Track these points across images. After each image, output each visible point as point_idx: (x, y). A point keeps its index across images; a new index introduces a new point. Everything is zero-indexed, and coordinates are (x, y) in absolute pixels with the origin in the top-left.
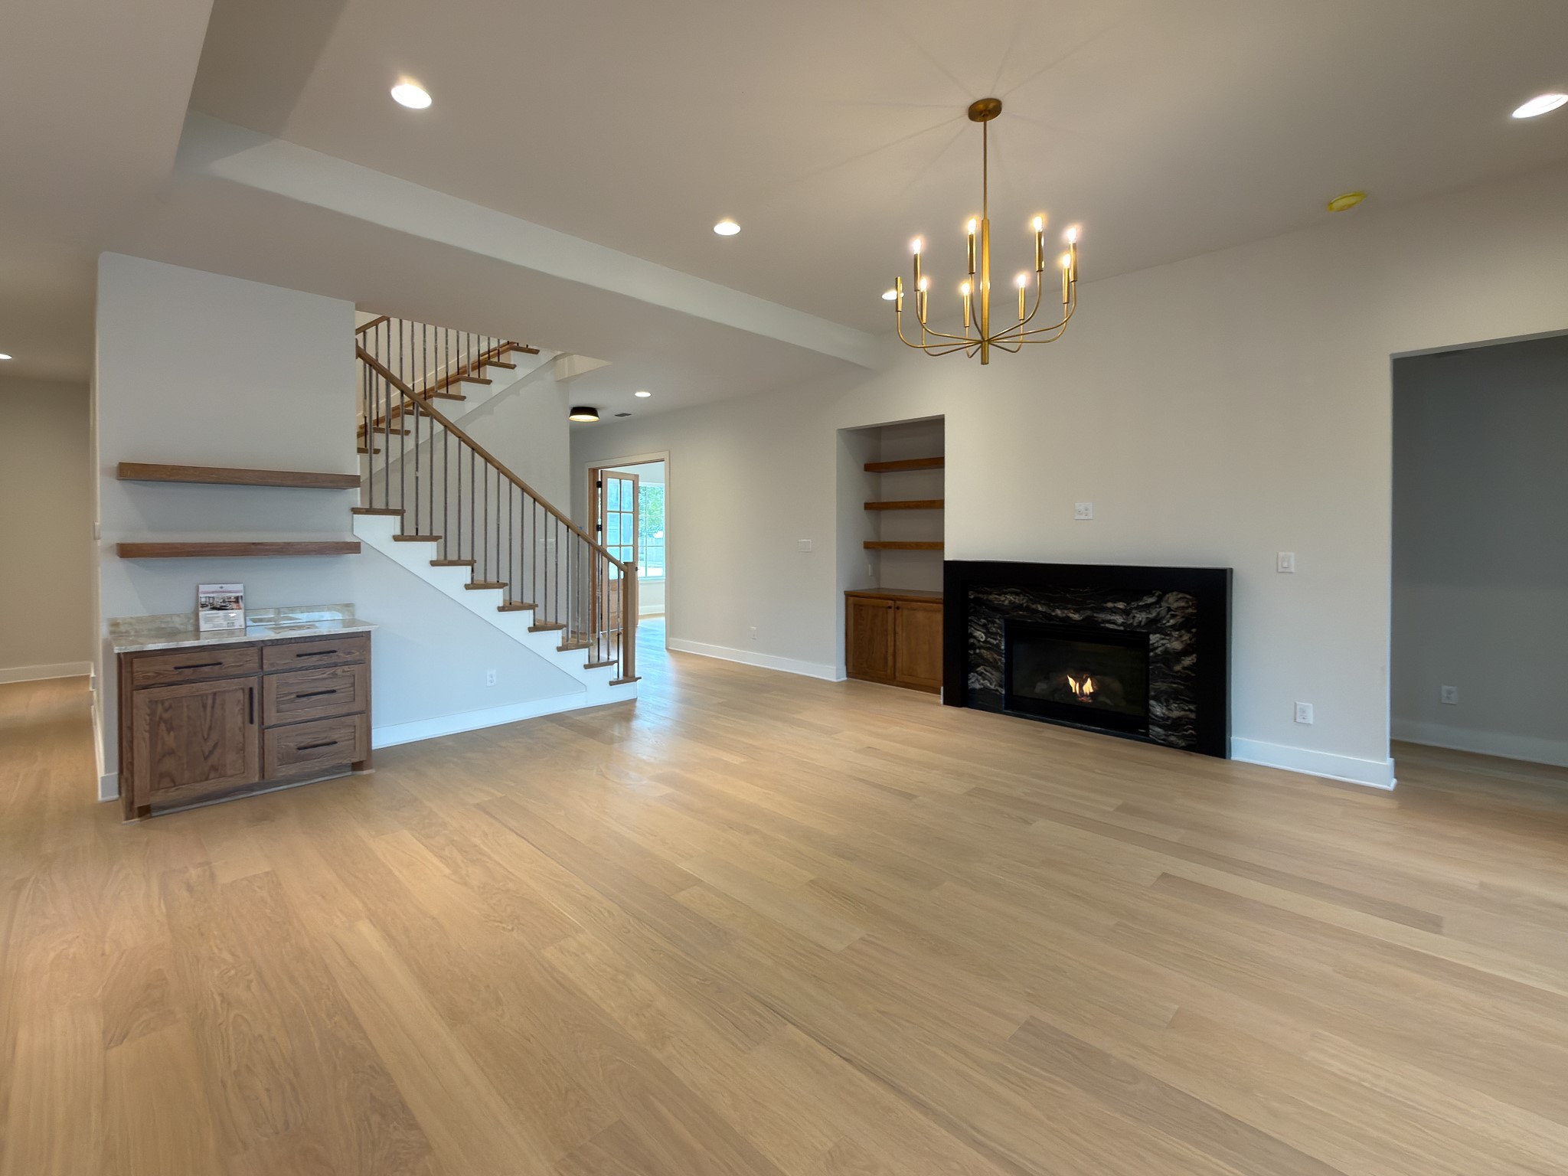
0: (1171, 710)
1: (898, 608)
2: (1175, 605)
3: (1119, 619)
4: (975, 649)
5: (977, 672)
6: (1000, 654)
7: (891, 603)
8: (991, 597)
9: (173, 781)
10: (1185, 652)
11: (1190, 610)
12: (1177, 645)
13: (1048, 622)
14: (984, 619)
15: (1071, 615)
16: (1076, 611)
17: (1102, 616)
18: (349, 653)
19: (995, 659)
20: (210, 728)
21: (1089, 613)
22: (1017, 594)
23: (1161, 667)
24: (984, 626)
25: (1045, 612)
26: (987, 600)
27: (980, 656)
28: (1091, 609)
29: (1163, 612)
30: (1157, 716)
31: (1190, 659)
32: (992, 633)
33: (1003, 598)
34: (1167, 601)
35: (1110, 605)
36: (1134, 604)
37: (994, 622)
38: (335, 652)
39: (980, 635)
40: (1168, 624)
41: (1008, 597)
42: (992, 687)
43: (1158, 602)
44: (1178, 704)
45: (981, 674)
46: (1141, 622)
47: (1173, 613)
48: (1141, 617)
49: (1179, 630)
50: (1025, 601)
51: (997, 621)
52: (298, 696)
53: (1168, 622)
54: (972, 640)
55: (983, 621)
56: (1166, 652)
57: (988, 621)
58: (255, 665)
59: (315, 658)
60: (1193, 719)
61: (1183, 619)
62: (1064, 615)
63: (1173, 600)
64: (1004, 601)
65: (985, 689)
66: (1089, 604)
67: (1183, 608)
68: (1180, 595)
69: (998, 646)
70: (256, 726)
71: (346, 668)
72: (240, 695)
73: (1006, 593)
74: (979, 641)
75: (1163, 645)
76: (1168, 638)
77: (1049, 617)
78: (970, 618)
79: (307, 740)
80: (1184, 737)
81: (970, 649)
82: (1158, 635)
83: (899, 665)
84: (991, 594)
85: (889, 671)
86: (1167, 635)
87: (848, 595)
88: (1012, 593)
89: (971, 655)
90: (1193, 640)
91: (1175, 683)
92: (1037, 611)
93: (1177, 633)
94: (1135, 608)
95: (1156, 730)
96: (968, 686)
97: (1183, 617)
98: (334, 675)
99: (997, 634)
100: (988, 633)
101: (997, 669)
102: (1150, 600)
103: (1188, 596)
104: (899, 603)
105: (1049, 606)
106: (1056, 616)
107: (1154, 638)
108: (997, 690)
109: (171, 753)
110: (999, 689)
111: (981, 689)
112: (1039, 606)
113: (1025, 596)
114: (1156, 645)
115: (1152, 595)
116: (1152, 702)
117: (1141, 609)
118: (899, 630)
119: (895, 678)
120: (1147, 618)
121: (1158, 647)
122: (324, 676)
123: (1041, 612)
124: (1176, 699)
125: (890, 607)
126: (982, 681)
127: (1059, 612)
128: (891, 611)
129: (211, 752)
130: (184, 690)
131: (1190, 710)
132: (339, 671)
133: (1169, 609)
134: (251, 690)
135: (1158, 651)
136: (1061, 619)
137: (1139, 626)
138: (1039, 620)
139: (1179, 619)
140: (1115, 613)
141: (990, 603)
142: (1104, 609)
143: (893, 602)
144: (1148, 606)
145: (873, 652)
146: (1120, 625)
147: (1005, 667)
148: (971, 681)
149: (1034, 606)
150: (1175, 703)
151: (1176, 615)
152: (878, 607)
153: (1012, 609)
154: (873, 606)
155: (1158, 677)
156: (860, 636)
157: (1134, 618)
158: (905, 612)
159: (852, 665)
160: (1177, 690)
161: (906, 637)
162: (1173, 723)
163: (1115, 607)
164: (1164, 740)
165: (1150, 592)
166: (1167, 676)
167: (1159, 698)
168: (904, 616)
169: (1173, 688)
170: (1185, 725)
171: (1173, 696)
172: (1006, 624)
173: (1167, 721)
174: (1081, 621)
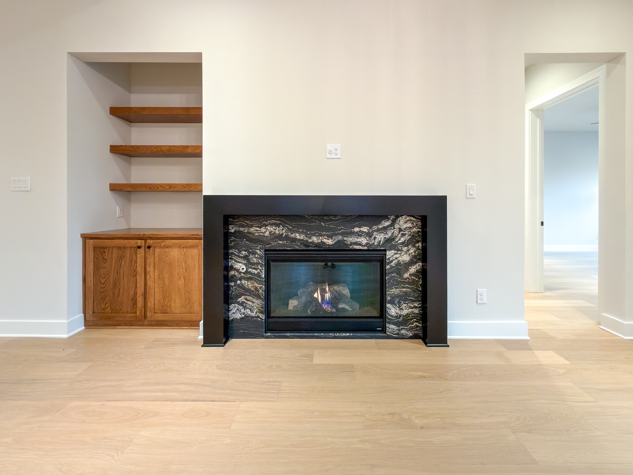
0: (402, 309)
1: (149, 247)
2: (405, 226)
3: (364, 240)
4: (236, 282)
5: (238, 303)
6: (260, 282)
7: (139, 242)
8: (252, 230)
10: (412, 263)
11: (415, 230)
12: (406, 258)
13: (305, 248)
14: (245, 251)
15: (325, 241)
16: (330, 237)
17: (350, 240)
19: (256, 289)
21: (340, 237)
22: (277, 225)
23: (394, 276)
24: (245, 257)
25: (303, 240)
26: (248, 233)
27: (242, 287)
28: (342, 234)
29: (396, 232)
30: (392, 316)
31: (415, 267)
32: (253, 264)
33: (263, 230)
34: (398, 224)
35: (356, 229)
36: (375, 228)
37: (254, 253)
39: (241, 266)
40: (400, 242)
41: (269, 228)
42: (253, 314)
43: (392, 225)
44: (407, 304)
45: (242, 304)
46: (380, 241)
47: (403, 232)
48: (380, 237)
49: (407, 246)
50: (284, 231)
51: (258, 251)
53: (400, 240)
54: (232, 273)
55: (244, 253)
56: (399, 264)
57: (249, 253)
60: (417, 314)
61: (410, 237)
62: (320, 241)
63: (404, 223)
64: (265, 232)
65: (246, 318)
66: (340, 230)
67: (410, 228)
68: (408, 218)
69: (258, 275)
73: (266, 226)
74: (240, 273)
75: (396, 258)
76: (399, 252)
77: (306, 244)
78: (231, 251)
80: (411, 329)
81: (231, 281)
82: (393, 251)
83: (150, 304)
84: (252, 226)
85: (138, 312)
86: (398, 250)
87: (86, 238)
88: (272, 225)
89: (232, 286)
90: (417, 253)
91: (405, 288)
92: (294, 240)
94: (375, 231)
95: (391, 328)
96: (229, 317)
97: (410, 235)
99: (258, 264)
100: (249, 264)
101: (258, 297)
102: (387, 223)
103: (413, 219)
104: (150, 242)
105: (306, 235)
106: (312, 243)
107: (390, 254)
108: (258, 317)
110: (260, 315)
111: (242, 319)
112: (297, 235)
113: (284, 226)
114: (391, 259)
115: (388, 219)
116: (388, 305)
117: (379, 230)
118: (150, 269)
119: (145, 316)
120: (385, 238)
121: (392, 261)
123: (299, 240)
124: (405, 300)
125: (139, 247)
126: (243, 311)
127: (315, 239)
128: (141, 252)
131: (415, 307)
133: (400, 230)
135: (393, 264)
136: (317, 245)
137: (379, 245)
138: (297, 248)
139: (407, 237)
140: (360, 236)
141: (250, 235)
142: (352, 234)
143: (143, 241)
144: (385, 229)
145: (118, 295)
146: (364, 246)
147: (265, 293)
148: (232, 312)
149: (293, 235)
150: (405, 303)
151: (405, 234)
152: (125, 248)
153: (272, 239)
154: (119, 248)
155: (393, 285)
156: (103, 281)
157: (375, 239)
158: (157, 250)
159: (91, 312)
160: (406, 293)
161: (159, 276)
162: (403, 319)
163: (360, 231)
164: (398, 334)
165: (386, 217)
166: (399, 283)
167: (394, 301)
168: (156, 254)
169: (403, 292)
170: (411, 319)
171: (403, 298)
172: (265, 254)
173: (399, 318)
174: (332, 245)
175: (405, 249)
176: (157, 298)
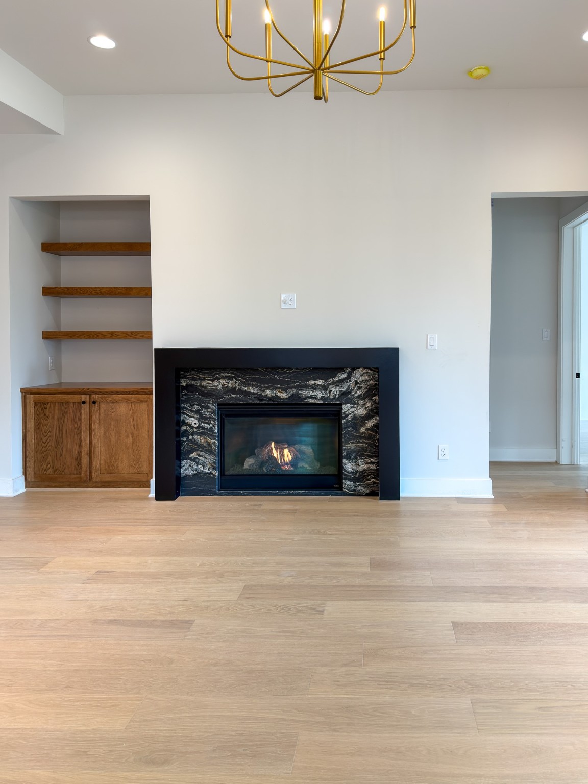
0: (358, 465)
1: (94, 403)
2: (361, 379)
3: (319, 394)
4: (188, 437)
5: (191, 459)
6: (213, 437)
7: (84, 397)
8: (204, 383)
10: (368, 417)
11: (371, 382)
12: (362, 412)
13: (259, 402)
14: (197, 405)
15: (279, 394)
16: (284, 390)
17: (305, 393)
19: (209, 444)
21: (295, 391)
22: (230, 378)
23: (350, 431)
24: (198, 412)
25: (257, 394)
26: (201, 386)
27: (194, 442)
28: (298, 387)
29: (352, 386)
30: (348, 472)
31: (372, 421)
32: (206, 418)
33: (216, 383)
34: (355, 377)
35: (312, 382)
36: (331, 381)
37: (207, 407)
39: (193, 421)
40: (356, 395)
41: (221, 381)
42: (206, 471)
43: (348, 378)
44: (364, 459)
45: (194, 460)
46: (336, 395)
47: (359, 385)
48: (336, 391)
49: (364, 399)
50: (237, 384)
51: (211, 405)
53: (356, 393)
54: (184, 428)
55: (196, 407)
56: (355, 418)
57: (202, 407)
60: (374, 470)
61: (366, 390)
62: (274, 395)
63: (359, 375)
64: (217, 386)
65: (199, 475)
66: (295, 383)
67: (367, 381)
68: (364, 371)
69: (211, 430)
73: (219, 379)
74: (192, 427)
75: (353, 412)
76: (355, 406)
77: (259, 397)
78: (182, 405)
80: (368, 486)
81: (183, 437)
82: (349, 405)
83: (95, 464)
84: (204, 379)
85: (83, 473)
86: (354, 404)
87: (26, 393)
88: (225, 378)
89: (184, 442)
90: (373, 406)
91: (360, 443)
92: (248, 393)
93: (362, 401)
94: (331, 384)
95: (348, 484)
96: (180, 474)
97: (366, 388)
99: (210, 418)
100: (201, 418)
101: (211, 452)
102: (343, 376)
103: (370, 371)
104: (95, 397)
105: (260, 388)
106: (266, 396)
107: (346, 407)
108: (211, 473)
110: (213, 472)
111: (194, 475)
112: (251, 388)
113: (236, 379)
114: (347, 413)
115: (344, 371)
116: (345, 461)
117: (334, 383)
118: (95, 426)
119: (91, 477)
120: (341, 391)
121: (348, 415)
123: (253, 393)
124: (363, 455)
125: (84, 403)
126: (195, 467)
127: (268, 392)
128: (85, 408)
131: (372, 463)
133: (356, 383)
135: (349, 418)
136: (270, 399)
137: (334, 398)
138: (251, 401)
139: (363, 390)
140: (315, 389)
141: (203, 389)
142: (306, 387)
143: (88, 396)
144: (341, 382)
145: (61, 455)
146: (320, 399)
147: (218, 449)
148: (184, 468)
149: (246, 389)
150: (361, 459)
151: (362, 387)
152: (68, 403)
153: (225, 393)
154: (62, 403)
155: (349, 439)
156: (44, 439)
157: (330, 393)
158: (103, 406)
159: (32, 473)
160: (362, 447)
161: (105, 433)
162: (360, 476)
163: (315, 384)
164: (354, 491)
165: (342, 370)
166: (355, 437)
167: (350, 457)
168: (102, 411)
169: (359, 447)
170: (368, 476)
171: (360, 453)
172: (218, 409)
173: (356, 474)
174: (287, 399)
175: (361, 402)
176: (103, 457)
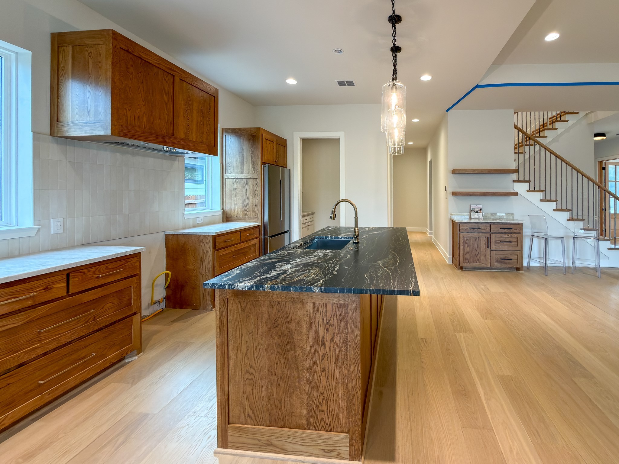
9: (468, 261)
18: (516, 230)
20: (477, 247)
38: (512, 229)
52: (500, 242)
58: (488, 230)
59: (505, 230)
70: (489, 249)
71: (515, 235)
72: (485, 238)
79: (503, 257)
98: (511, 237)
109: (468, 253)
122: (508, 236)
129: (477, 255)
130: (471, 235)
132: (513, 235)
134: (488, 237)
